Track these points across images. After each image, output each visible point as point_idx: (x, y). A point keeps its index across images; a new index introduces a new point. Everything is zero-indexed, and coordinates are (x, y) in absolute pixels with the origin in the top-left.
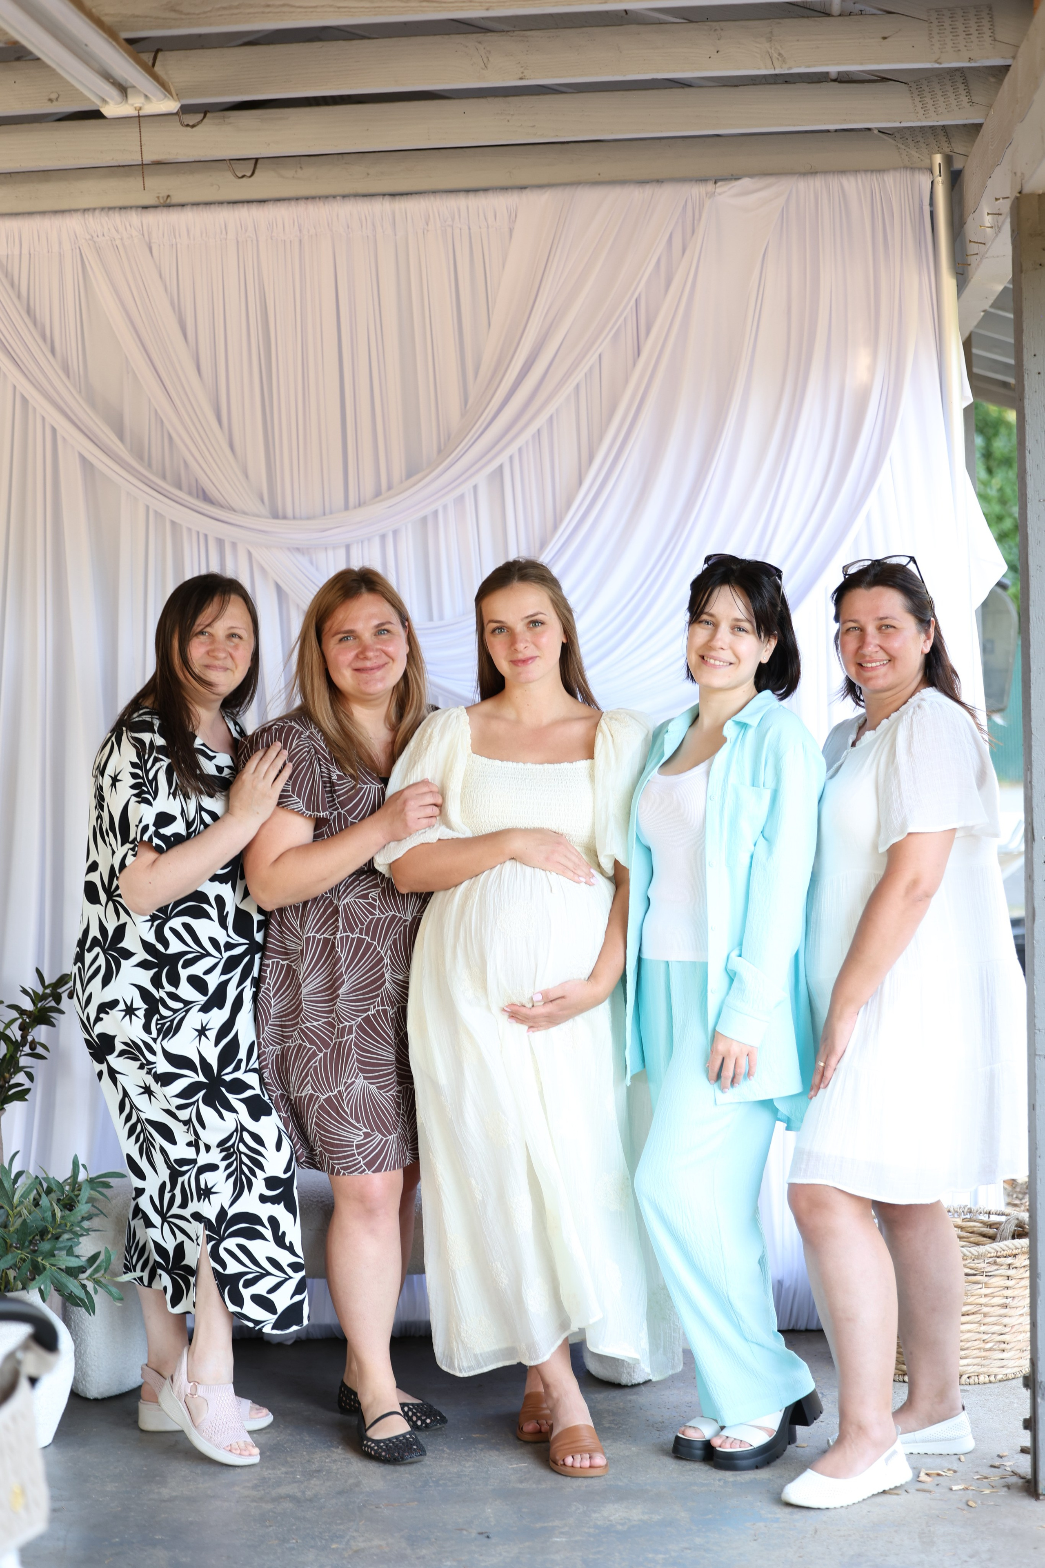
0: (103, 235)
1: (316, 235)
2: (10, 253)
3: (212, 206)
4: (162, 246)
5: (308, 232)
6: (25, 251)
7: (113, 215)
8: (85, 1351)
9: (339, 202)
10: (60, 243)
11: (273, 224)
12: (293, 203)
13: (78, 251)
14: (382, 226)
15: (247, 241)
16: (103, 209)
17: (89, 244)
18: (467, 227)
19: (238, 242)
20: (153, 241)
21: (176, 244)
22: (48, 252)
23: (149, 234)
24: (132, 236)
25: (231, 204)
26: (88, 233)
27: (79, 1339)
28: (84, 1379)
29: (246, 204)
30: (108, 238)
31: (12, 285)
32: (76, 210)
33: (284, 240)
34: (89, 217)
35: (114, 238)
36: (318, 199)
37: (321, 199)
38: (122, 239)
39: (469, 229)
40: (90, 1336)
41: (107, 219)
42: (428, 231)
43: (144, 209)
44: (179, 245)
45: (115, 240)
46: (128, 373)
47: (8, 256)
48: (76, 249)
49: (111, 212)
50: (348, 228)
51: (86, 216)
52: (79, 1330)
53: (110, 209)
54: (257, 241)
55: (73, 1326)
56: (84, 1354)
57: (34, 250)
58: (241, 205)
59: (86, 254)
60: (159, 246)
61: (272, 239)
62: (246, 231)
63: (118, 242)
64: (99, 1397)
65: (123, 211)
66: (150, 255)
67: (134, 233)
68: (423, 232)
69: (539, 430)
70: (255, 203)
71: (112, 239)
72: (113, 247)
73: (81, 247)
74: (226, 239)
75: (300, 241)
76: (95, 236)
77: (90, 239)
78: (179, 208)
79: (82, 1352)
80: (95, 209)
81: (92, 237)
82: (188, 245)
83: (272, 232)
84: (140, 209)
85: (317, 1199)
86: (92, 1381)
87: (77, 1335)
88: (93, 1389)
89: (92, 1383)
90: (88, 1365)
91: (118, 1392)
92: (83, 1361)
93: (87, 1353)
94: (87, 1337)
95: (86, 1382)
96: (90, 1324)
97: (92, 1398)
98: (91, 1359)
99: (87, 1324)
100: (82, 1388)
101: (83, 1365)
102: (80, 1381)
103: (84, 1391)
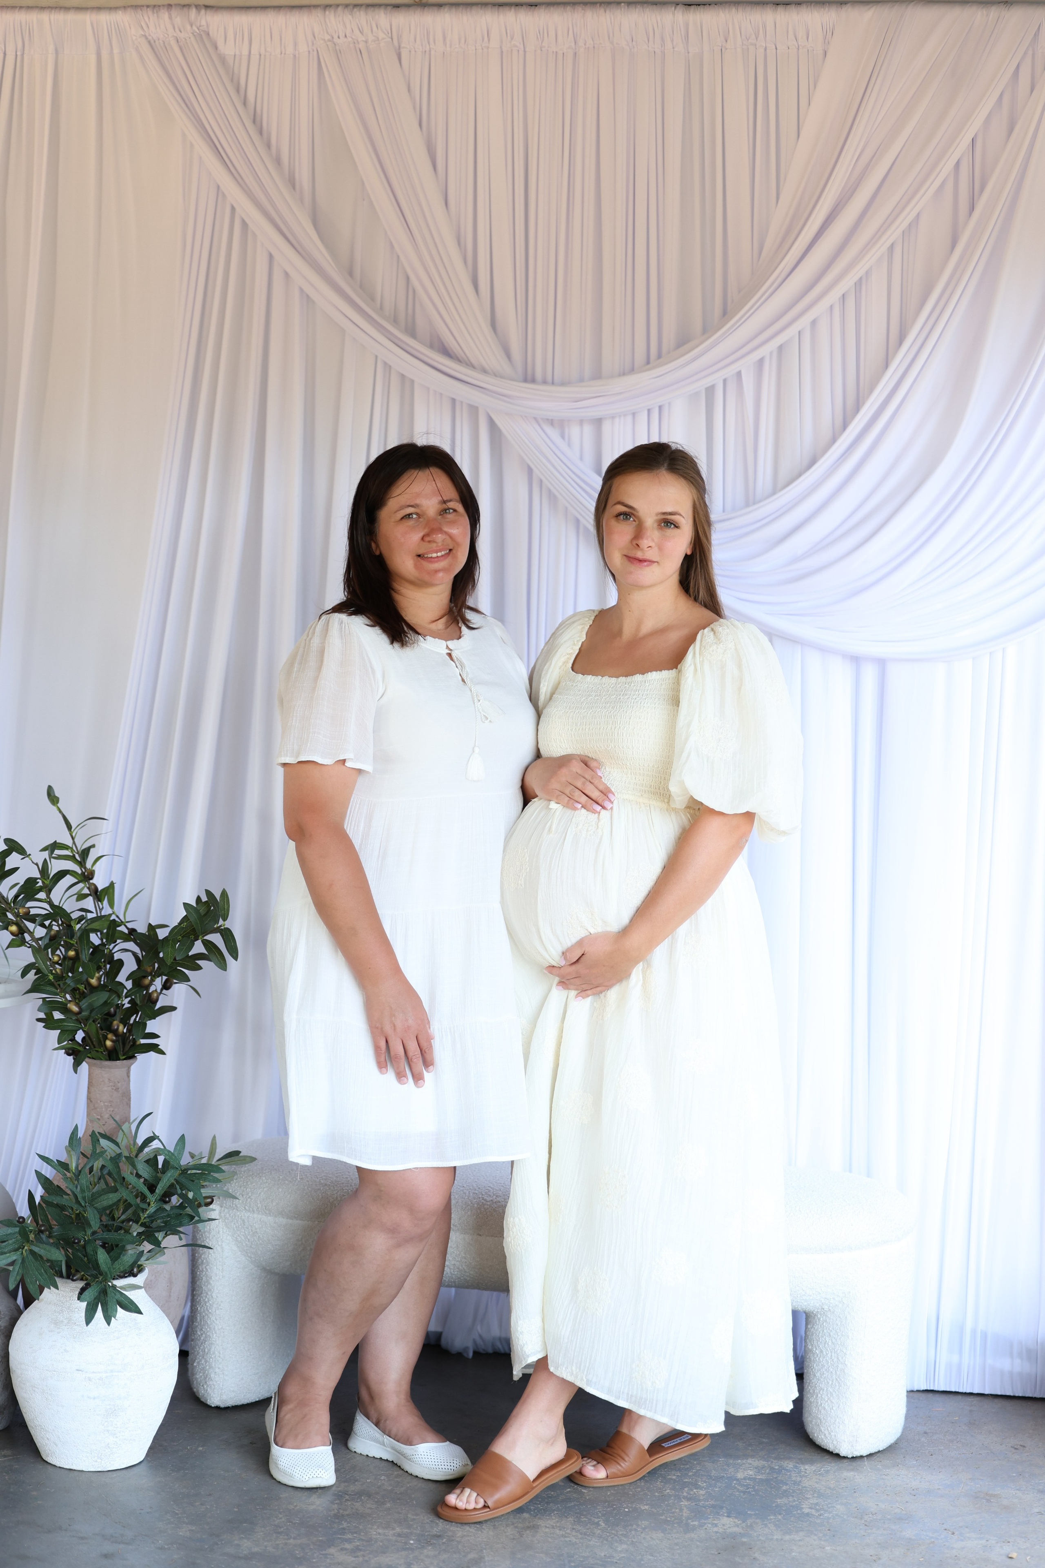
0: (346, 36)
1: (594, 47)
2: (237, 53)
3: (474, 8)
4: (413, 52)
5: (585, 44)
6: (255, 51)
7: (358, 13)
8: (209, 1350)
9: (623, 9)
10: (295, 44)
11: (543, 32)
12: (568, 8)
13: (315, 53)
14: (672, 41)
15: (512, 50)
16: (347, 6)
17: (327, 45)
18: (774, 47)
19: (502, 52)
20: (402, 45)
21: (430, 51)
22: (281, 53)
23: (399, 38)
24: (378, 39)
25: (497, 7)
26: (327, 33)
27: (204, 1335)
28: (206, 1382)
29: (513, 8)
30: (350, 39)
31: (238, 91)
32: (316, 6)
33: (556, 52)
34: (330, 15)
35: (358, 41)
36: (598, 5)
37: (603, 5)
38: (366, 42)
39: (776, 49)
40: (216, 1333)
41: (350, 17)
42: (727, 49)
43: (395, 8)
44: (433, 52)
45: (358, 43)
46: (364, 200)
47: (235, 55)
48: (313, 51)
49: (355, 10)
50: (632, 41)
51: (327, 13)
52: (204, 1325)
53: (356, 6)
54: (525, 51)
55: (198, 1318)
56: (207, 1354)
57: (265, 50)
58: (507, 8)
59: (324, 59)
60: (410, 51)
61: (541, 50)
62: (512, 39)
63: (362, 46)
64: (222, 1406)
65: (370, 10)
66: (399, 65)
67: (381, 35)
68: (721, 49)
69: (843, 295)
70: (524, 7)
71: (356, 41)
72: (356, 51)
73: (319, 49)
74: (488, 48)
75: (576, 53)
76: (336, 37)
77: (329, 40)
78: (436, 8)
79: (206, 1350)
80: (338, 6)
81: (333, 38)
82: (444, 53)
83: (543, 41)
84: (389, 8)
85: (491, 1199)
86: (214, 1385)
87: (202, 1330)
88: (214, 1396)
89: (214, 1389)
90: (211, 1367)
91: (245, 1402)
92: (206, 1361)
93: (212, 1353)
94: (212, 1333)
95: (208, 1386)
96: (216, 1320)
97: (213, 1406)
98: (215, 1361)
99: (213, 1318)
100: (202, 1392)
101: (206, 1366)
102: (201, 1384)
103: (205, 1396)
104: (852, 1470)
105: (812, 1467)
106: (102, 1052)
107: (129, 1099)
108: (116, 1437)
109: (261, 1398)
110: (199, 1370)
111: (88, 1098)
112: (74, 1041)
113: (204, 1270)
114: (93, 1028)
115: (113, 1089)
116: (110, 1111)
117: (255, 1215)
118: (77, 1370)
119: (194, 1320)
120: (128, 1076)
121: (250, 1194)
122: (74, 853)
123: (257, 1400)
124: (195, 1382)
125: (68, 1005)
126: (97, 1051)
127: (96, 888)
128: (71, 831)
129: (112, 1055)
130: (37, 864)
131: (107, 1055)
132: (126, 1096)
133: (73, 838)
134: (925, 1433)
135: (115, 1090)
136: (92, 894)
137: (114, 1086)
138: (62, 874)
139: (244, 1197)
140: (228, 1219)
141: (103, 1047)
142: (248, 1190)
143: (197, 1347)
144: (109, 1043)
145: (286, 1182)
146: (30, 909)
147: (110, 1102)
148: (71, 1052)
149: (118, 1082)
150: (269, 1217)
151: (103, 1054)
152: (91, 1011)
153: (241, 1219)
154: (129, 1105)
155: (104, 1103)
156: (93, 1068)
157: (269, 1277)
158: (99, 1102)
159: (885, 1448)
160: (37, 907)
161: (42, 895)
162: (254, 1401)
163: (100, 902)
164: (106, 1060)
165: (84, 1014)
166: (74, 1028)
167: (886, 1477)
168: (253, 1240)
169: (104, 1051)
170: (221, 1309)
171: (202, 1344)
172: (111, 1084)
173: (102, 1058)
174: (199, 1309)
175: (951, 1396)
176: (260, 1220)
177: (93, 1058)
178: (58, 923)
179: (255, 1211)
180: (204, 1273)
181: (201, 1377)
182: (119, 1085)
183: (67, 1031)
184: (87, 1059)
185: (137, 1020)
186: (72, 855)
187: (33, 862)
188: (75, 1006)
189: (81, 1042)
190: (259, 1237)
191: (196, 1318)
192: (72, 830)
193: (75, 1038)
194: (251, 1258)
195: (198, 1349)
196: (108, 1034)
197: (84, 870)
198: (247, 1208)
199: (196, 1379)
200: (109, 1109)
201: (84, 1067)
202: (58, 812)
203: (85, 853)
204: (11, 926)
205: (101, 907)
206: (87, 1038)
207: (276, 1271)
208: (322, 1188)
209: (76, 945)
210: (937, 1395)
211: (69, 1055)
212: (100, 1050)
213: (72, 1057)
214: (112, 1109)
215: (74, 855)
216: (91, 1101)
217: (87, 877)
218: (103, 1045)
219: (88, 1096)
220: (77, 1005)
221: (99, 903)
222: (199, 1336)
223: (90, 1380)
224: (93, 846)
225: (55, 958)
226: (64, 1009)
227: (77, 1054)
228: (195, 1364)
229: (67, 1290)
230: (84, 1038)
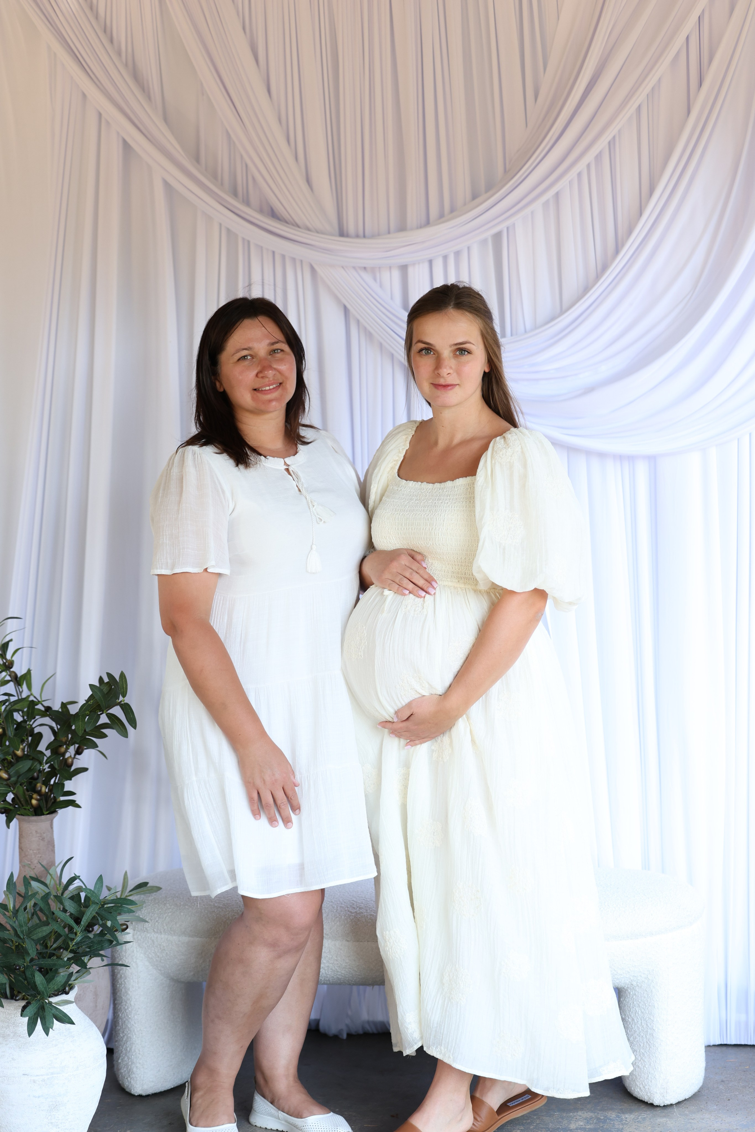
8: (131, 1049)
27: (125, 1037)
28: (129, 1076)
40: (135, 1034)
52: (125, 1028)
55: (120, 1023)
56: (129, 1052)
64: (144, 1094)
69: (599, 153)
79: (128, 1049)
85: (355, 911)
86: (136, 1078)
87: (123, 1032)
88: (137, 1086)
89: (136, 1081)
90: (133, 1063)
91: (162, 1089)
92: (129, 1058)
93: (133, 1051)
94: (133, 1035)
95: (131, 1079)
96: (135, 1023)
97: (136, 1095)
98: (136, 1057)
99: (132, 1023)
100: (127, 1084)
101: (129, 1062)
102: (126, 1077)
103: (129, 1087)
104: (664, 1116)
105: (632, 1116)
106: (29, 810)
107: (54, 846)
108: (59, 1128)
109: (176, 1085)
110: (123, 1066)
111: (19, 848)
112: (5, 802)
113: (123, 983)
114: (21, 790)
115: (39, 839)
116: (38, 857)
117: (163, 936)
118: (24, 1074)
119: (117, 1025)
120: (52, 828)
121: (157, 919)
123: (172, 1087)
124: (120, 1076)
126: (25, 809)
127: (16, 675)
129: (38, 812)
131: (33, 811)
132: (51, 844)
134: (722, 1081)
135: (42, 839)
136: (13, 680)
137: (40, 837)
139: (153, 921)
140: (140, 940)
141: (29, 805)
142: (155, 915)
143: (120, 1047)
144: (34, 802)
145: (187, 907)
147: (38, 849)
148: (3, 810)
149: (44, 833)
150: (174, 937)
151: (30, 811)
152: (18, 777)
153: (151, 939)
154: (53, 851)
155: (33, 850)
156: (22, 823)
157: (176, 985)
158: (29, 850)
159: (690, 1096)
162: (170, 1088)
164: (33, 816)
165: (12, 779)
166: (5, 792)
167: (693, 1121)
168: (161, 956)
169: (31, 809)
170: (139, 1014)
171: (124, 1044)
172: (38, 835)
173: (30, 814)
174: (120, 1015)
175: (741, 1048)
176: (167, 940)
177: (22, 815)
179: (163, 932)
180: (123, 985)
181: (125, 1071)
182: (45, 835)
184: (17, 816)
185: (56, 781)
188: (5, 773)
189: (11, 802)
190: (167, 953)
191: (119, 1023)
193: (5, 799)
194: (160, 970)
195: (121, 1048)
196: (33, 794)
198: (155, 930)
199: (121, 1073)
200: (37, 856)
201: (14, 823)
203: (5, 647)
205: (21, 690)
206: (16, 799)
207: (182, 980)
208: (216, 910)
209: (3, 724)
210: (730, 1048)
211: (2, 813)
212: (27, 808)
213: (4, 815)
214: (40, 856)
216: (22, 850)
217: (8, 666)
219: (19, 846)
220: (7, 772)
221: (19, 687)
222: (122, 1037)
223: (34, 1082)
224: (11, 641)
227: (8, 812)
228: (119, 1061)
229: (12, 1008)
230: (13, 799)
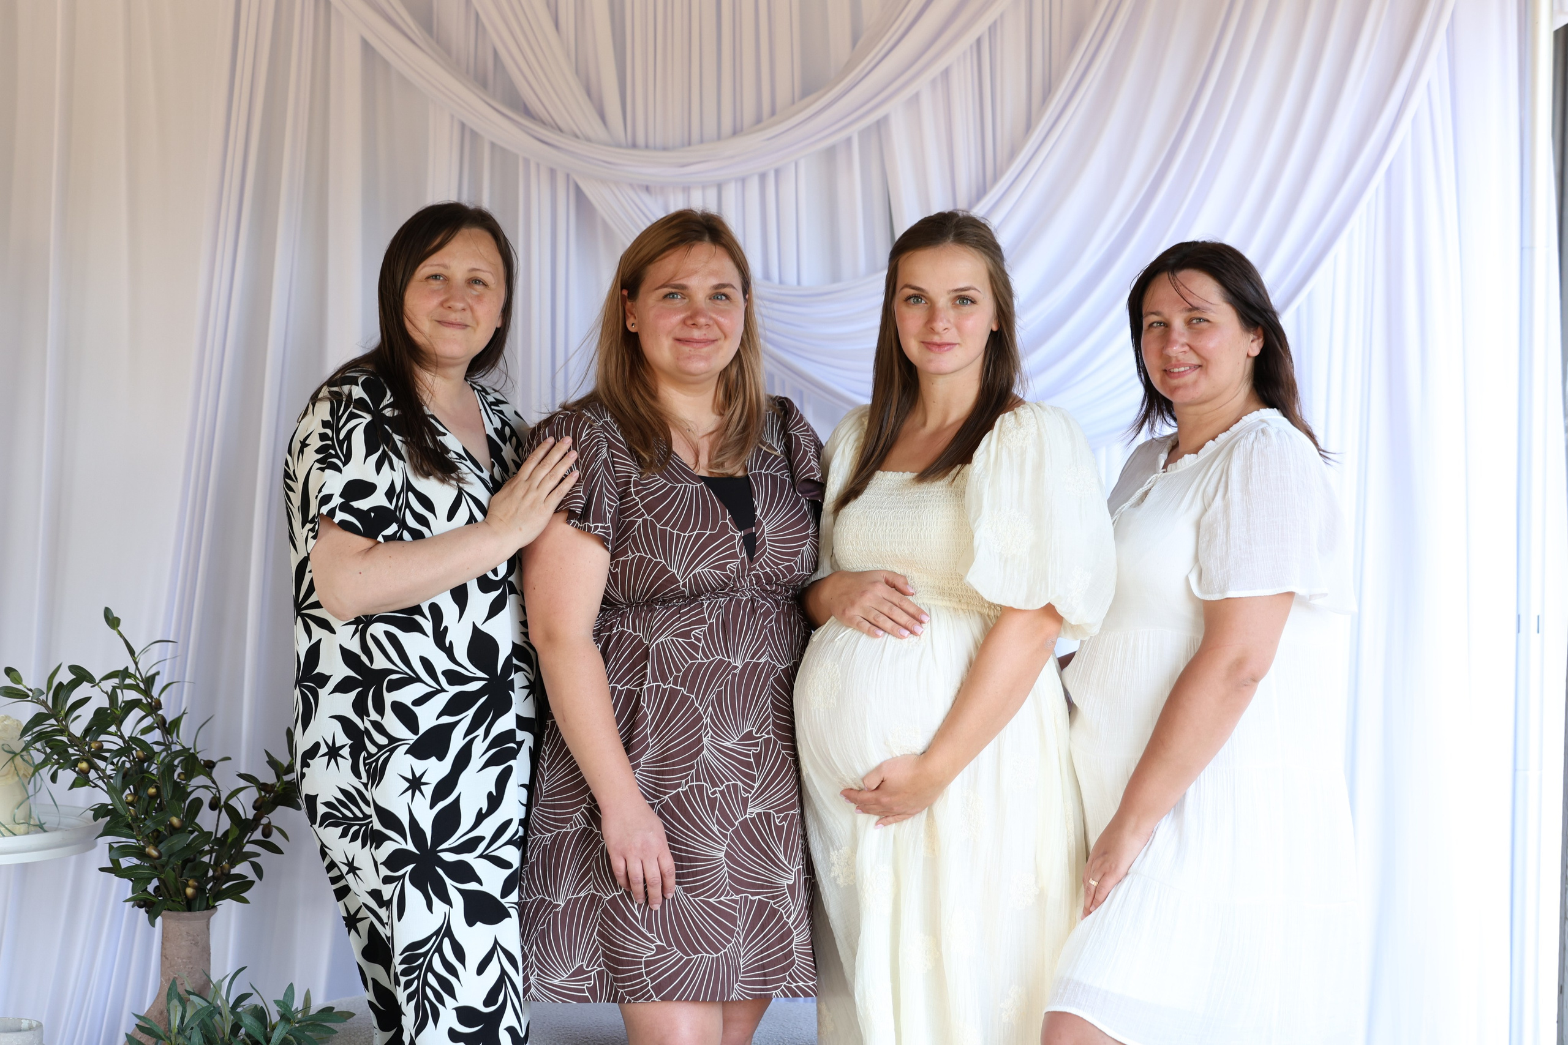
106: (179, 902)
107: (209, 954)
111: (162, 956)
112: (146, 892)
114: (170, 874)
115: (192, 943)
116: (189, 968)
120: (208, 929)
122: (138, 682)
125: (147, 849)
126: (173, 901)
127: (164, 720)
128: (134, 657)
129: (189, 906)
130: (107, 693)
131: (185, 905)
132: (204, 952)
133: (136, 664)
135: (194, 944)
136: (160, 727)
137: (193, 940)
138: (132, 705)
144: (189, 891)
146: (103, 743)
147: (189, 958)
148: (142, 903)
149: (198, 936)
151: (181, 904)
152: (170, 856)
154: (209, 960)
155: (182, 959)
156: (168, 920)
158: (176, 958)
160: (110, 742)
161: (113, 729)
163: (170, 735)
164: (184, 911)
165: (164, 858)
166: (147, 877)
169: (182, 901)
172: (190, 938)
173: (181, 910)
177: (169, 910)
178: (129, 758)
182: (199, 938)
183: (142, 878)
184: (164, 912)
186: (135, 683)
187: (102, 691)
188: (154, 850)
189: (153, 894)
192: (136, 656)
193: (147, 888)
196: (187, 881)
197: (150, 701)
200: (187, 967)
201: (159, 921)
202: (119, 636)
203: (150, 681)
204: (81, 763)
205: (170, 740)
206: (162, 887)
209: (158, 782)
211: (140, 907)
212: (178, 900)
213: (143, 910)
214: (191, 966)
215: (138, 684)
216: (167, 958)
217: (154, 708)
218: (182, 895)
219: (162, 953)
220: (156, 849)
221: (168, 736)
224: (158, 673)
225: (129, 798)
226: (140, 853)
227: (150, 905)
230: (157, 889)
